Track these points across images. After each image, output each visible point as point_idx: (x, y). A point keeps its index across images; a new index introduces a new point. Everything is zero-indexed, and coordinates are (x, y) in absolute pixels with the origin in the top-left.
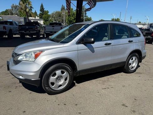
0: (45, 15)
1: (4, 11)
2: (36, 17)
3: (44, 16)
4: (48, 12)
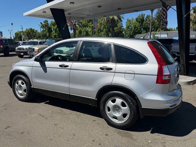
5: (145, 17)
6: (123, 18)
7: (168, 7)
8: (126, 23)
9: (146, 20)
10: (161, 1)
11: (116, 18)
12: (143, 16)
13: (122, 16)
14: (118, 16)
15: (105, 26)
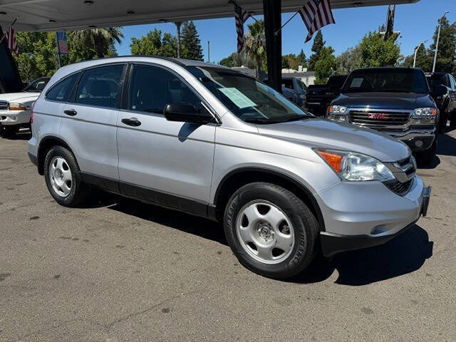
0: (321, 61)
1: (227, 57)
2: (300, 67)
3: (318, 63)
4: (332, 51)
5: (162, 38)
6: (122, 36)
7: (245, 17)
8: (131, 46)
9: (165, 44)
10: (234, 3)
11: (106, 34)
12: (157, 34)
13: (120, 30)
14: (111, 29)
15: (78, 50)
